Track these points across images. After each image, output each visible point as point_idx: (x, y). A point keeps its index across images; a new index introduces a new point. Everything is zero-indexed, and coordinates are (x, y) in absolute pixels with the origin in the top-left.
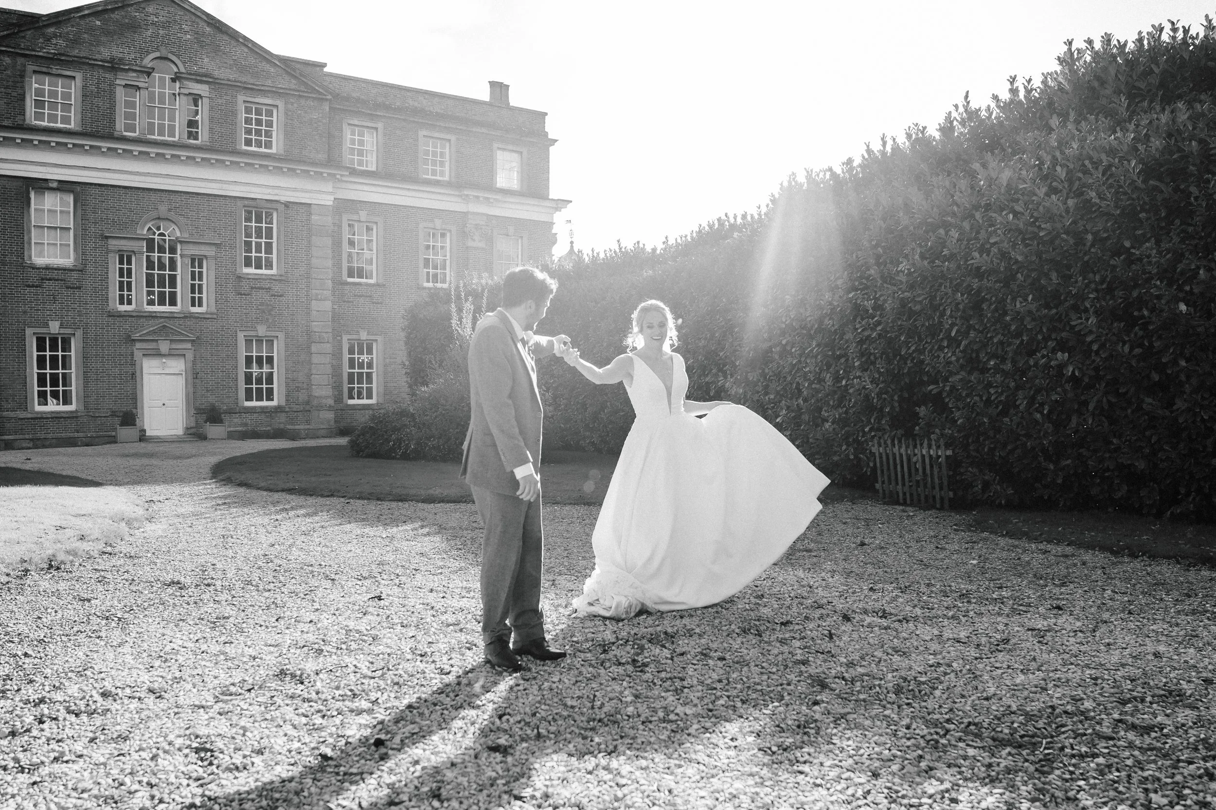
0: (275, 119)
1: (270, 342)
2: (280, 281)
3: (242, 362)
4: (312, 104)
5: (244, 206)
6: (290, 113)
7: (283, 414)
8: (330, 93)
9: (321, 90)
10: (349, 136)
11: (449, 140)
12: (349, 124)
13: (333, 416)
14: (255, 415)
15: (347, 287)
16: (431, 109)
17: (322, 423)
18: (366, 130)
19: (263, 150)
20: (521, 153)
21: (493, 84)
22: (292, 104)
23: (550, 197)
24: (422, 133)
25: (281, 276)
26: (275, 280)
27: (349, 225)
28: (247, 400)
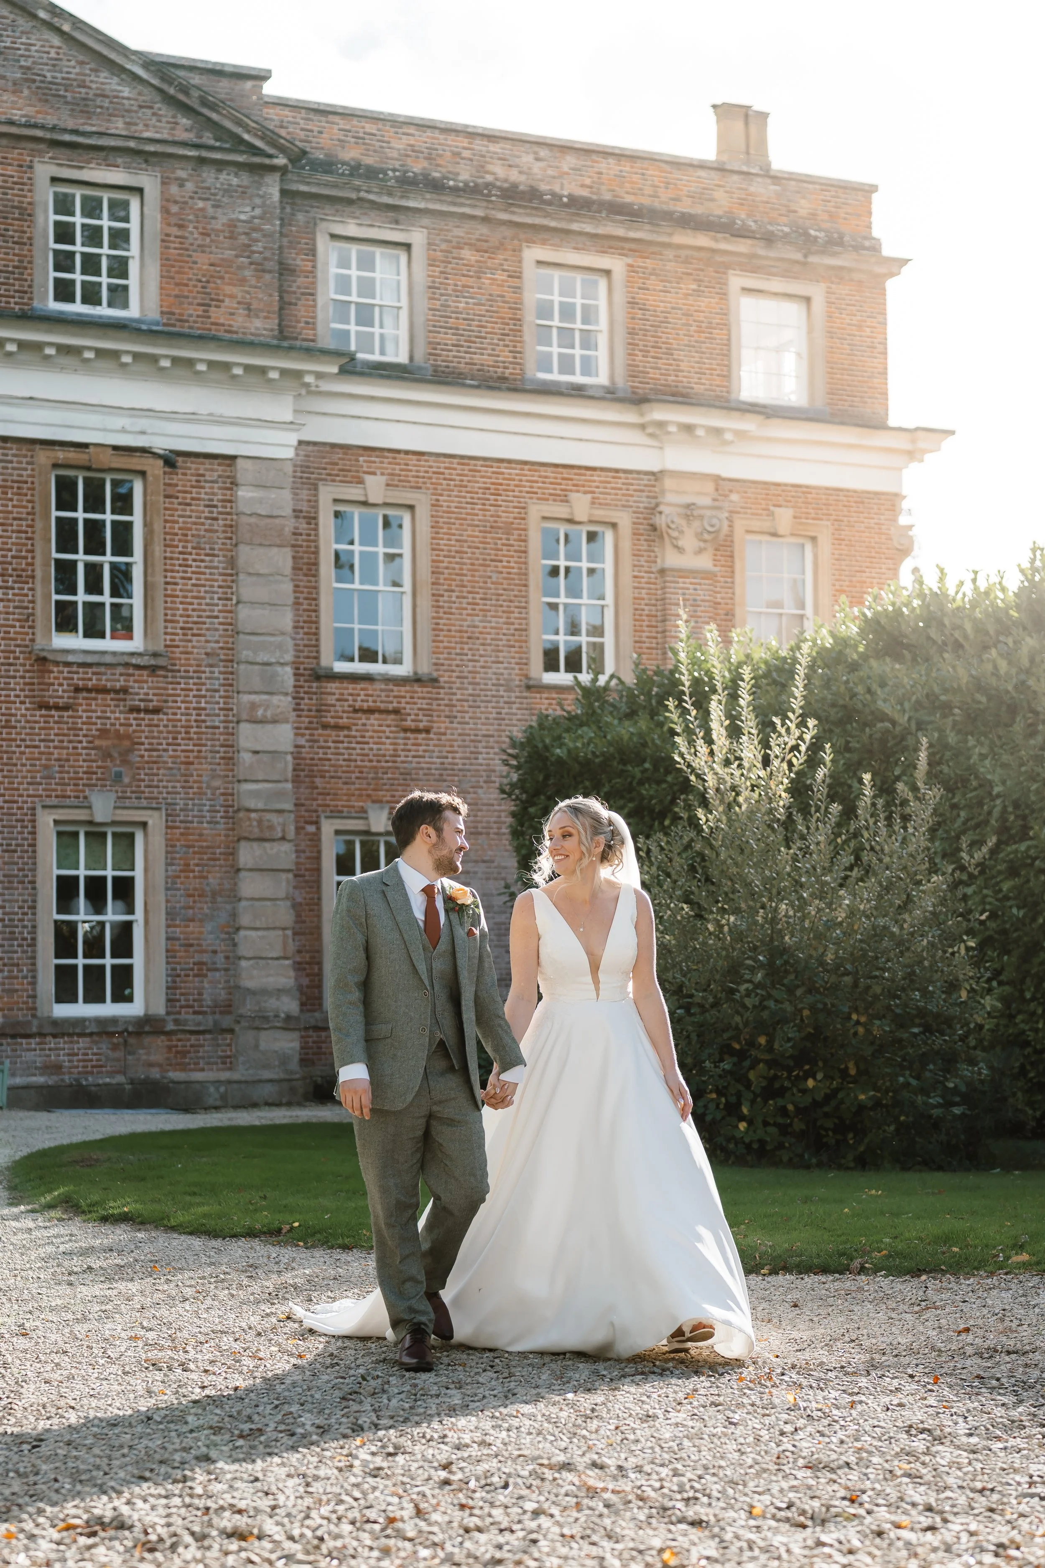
0: (134, 226)
1: (126, 841)
2: (153, 669)
3: (49, 893)
4: (235, 181)
5: (55, 466)
6: (175, 209)
7: (161, 1041)
8: (282, 150)
9: (259, 143)
10: (334, 270)
11: (607, 273)
12: (334, 237)
13: (296, 1045)
14: (83, 1043)
15: (332, 686)
16: (557, 189)
17: (267, 1066)
18: (378, 251)
19: (104, 311)
20: (808, 300)
21: (722, 110)
22: (181, 183)
23: (892, 422)
24: (532, 254)
25: (155, 655)
26: (138, 667)
27: (337, 514)
28: (59, 1000)
